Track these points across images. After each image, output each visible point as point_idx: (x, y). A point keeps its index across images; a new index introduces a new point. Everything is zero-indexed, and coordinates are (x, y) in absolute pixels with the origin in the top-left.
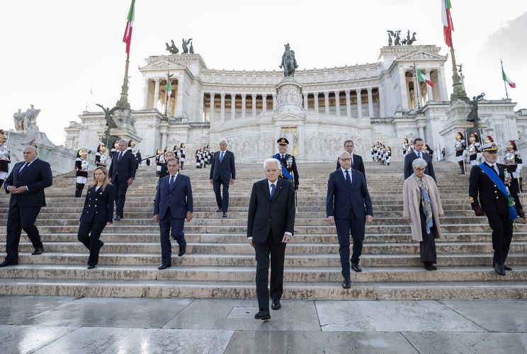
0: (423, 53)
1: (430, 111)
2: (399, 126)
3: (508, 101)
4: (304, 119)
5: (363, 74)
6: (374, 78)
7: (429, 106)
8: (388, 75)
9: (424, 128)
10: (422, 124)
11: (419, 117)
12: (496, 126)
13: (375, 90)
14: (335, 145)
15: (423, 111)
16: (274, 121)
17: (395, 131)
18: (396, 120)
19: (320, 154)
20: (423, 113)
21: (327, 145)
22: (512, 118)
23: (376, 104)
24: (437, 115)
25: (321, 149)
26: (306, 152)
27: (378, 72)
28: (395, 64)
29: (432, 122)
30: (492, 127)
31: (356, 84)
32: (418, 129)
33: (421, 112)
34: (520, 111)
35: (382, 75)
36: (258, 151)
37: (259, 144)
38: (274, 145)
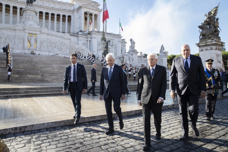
0: (93, 6)
1: (93, 34)
2: (80, 38)
3: (120, 35)
4: (40, 32)
5: (64, 7)
6: (70, 11)
7: (93, 32)
8: (76, 11)
9: (90, 41)
10: (89, 39)
11: (89, 36)
12: (115, 44)
13: (69, 17)
14: (54, 45)
15: (90, 33)
16: (24, 30)
17: (78, 40)
18: (79, 36)
19: (47, 49)
20: (90, 34)
21: (50, 45)
22: (120, 42)
23: (69, 23)
24: (95, 36)
25: (47, 46)
26: (41, 47)
27: (72, 8)
28: (80, 8)
29: (93, 39)
30: (114, 44)
31: (60, 11)
32: (87, 41)
33: (89, 33)
34: (123, 40)
35: (74, 10)
36: (15, 43)
37: (15, 40)
38: (24, 42)
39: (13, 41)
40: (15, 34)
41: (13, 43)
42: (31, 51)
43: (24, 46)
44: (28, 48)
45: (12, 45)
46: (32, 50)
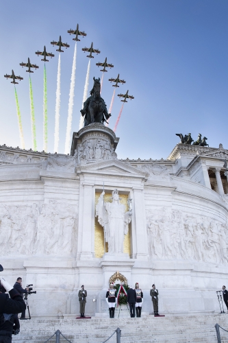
8: (185, 173)
21: (189, 238)
26: (152, 248)
28: (196, 161)
35: (179, 173)
36: (35, 240)
37: (39, 223)
38: (75, 230)
39: (29, 229)
40: (39, 197)
41: (28, 242)
42: (109, 274)
43: (75, 254)
44: (98, 259)
45: (23, 253)
46: (118, 270)
